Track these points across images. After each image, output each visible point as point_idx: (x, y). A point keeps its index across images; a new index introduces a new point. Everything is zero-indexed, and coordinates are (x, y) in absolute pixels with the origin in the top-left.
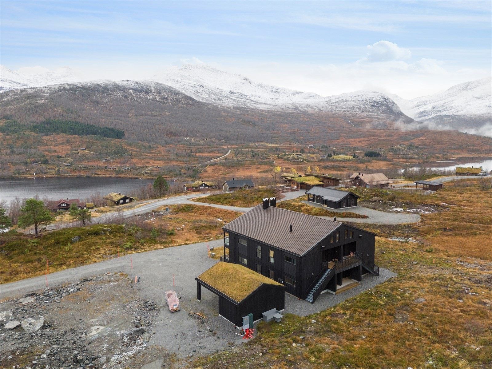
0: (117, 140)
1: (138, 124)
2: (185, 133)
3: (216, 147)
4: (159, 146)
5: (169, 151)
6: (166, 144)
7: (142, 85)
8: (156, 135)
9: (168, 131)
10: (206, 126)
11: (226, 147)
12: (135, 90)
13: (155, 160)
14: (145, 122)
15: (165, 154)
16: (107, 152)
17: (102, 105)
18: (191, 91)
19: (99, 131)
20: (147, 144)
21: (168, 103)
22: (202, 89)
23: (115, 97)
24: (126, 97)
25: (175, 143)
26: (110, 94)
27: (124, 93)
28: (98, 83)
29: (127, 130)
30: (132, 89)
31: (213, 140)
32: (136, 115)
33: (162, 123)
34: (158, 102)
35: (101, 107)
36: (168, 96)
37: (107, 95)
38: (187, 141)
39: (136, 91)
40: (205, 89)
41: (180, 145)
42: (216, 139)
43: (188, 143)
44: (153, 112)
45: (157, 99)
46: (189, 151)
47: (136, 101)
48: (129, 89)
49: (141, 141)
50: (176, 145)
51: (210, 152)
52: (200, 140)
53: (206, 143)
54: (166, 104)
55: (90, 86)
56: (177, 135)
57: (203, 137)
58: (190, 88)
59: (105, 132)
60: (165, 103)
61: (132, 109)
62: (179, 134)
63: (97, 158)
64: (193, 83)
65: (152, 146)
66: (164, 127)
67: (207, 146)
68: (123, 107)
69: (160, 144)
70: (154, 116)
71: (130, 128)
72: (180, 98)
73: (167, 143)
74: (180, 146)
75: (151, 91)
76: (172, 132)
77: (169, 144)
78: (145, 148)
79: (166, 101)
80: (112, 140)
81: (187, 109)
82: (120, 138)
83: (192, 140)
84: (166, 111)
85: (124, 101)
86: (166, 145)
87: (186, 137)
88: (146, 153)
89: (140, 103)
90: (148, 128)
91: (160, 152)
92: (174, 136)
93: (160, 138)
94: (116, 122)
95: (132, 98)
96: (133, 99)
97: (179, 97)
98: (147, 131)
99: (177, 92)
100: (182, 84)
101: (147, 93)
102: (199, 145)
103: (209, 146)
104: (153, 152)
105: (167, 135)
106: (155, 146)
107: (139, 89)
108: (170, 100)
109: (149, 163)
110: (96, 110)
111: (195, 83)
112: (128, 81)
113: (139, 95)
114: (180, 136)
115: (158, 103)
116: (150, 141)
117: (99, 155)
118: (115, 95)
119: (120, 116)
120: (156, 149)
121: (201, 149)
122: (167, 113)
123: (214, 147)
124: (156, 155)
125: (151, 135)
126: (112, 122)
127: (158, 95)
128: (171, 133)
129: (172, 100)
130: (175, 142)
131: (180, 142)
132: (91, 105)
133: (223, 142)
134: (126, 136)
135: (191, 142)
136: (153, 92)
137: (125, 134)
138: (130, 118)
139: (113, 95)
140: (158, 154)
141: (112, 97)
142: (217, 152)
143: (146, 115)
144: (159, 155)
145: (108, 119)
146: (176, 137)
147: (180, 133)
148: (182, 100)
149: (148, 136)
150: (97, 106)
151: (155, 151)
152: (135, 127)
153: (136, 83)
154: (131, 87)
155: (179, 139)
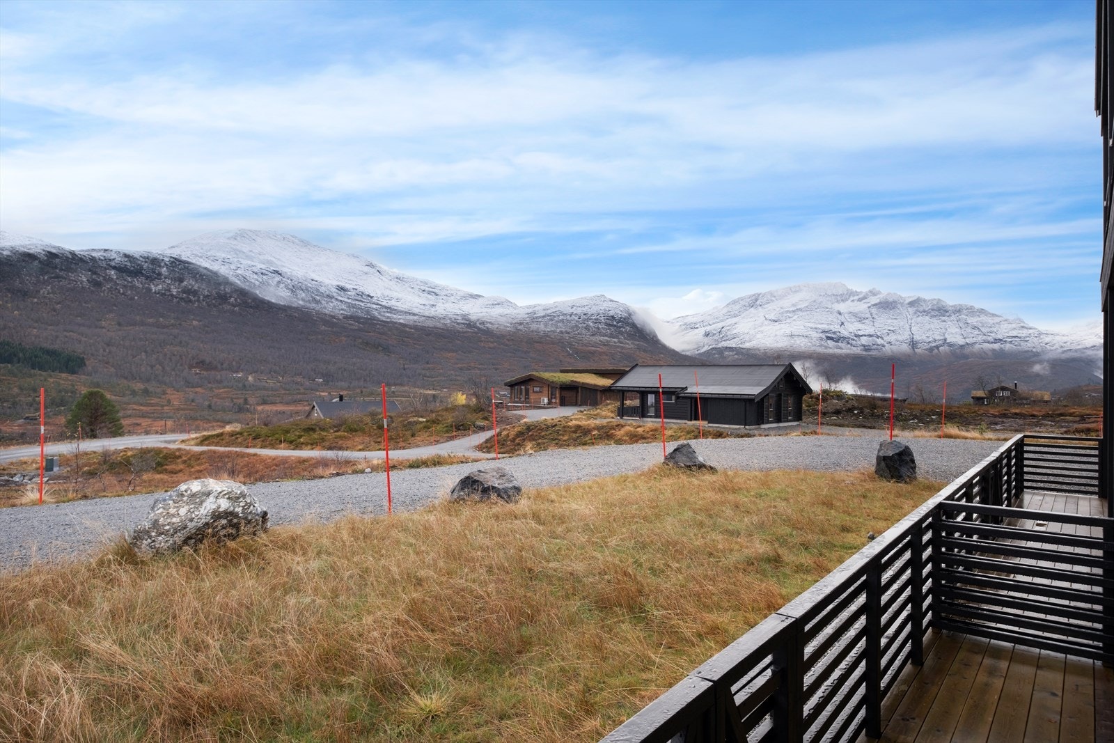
0: (64, 375)
1: (121, 342)
2: (234, 363)
3: (304, 394)
4: (169, 391)
5: (193, 401)
6: (188, 387)
7: (139, 262)
8: (163, 368)
9: (194, 358)
10: (283, 351)
11: (327, 394)
12: (120, 269)
13: (155, 419)
14: (141, 339)
15: (182, 406)
16: (34, 400)
17: (36, 300)
18: (253, 281)
19: (21, 355)
20: (139, 386)
21: (198, 301)
22: (278, 278)
23: (69, 284)
24: (98, 284)
25: (210, 385)
26: (57, 277)
27: (94, 276)
28: (31, 252)
29: (92, 355)
30: (114, 268)
31: (299, 379)
32: (119, 324)
33: (181, 342)
34: (176, 298)
35: (32, 303)
36: (198, 287)
37: (51, 278)
38: (238, 380)
39: (124, 274)
40: (284, 279)
41: (219, 388)
42: (304, 378)
43: (240, 385)
44: (161, 319)
45: (174, 292)
46: (241, 401)
47: (123, 294)
48: (106, 269)
49: (126, 378)
50: (212, 388)
51: (288, 403)
52: (268, 379)
53: (281, 386)
54: (194, 304)
55: (8, 256)
56: (215, 368)
57: (275, 372)
58: (251, 276)
59: (36, 357)
60: (190, 301)
61: (111, 311)
62: (219, 366)
63: (4, 414)
64: (259, 266)
65: (151, 389)
66: (185, 350)
67: (283, 392)
68: (90, 306)
69: (173, 387)
70: (164, 327)
71: (102, 350)
72: (226, 293)
73: (189, 384)
74: (221, 391)
75: (160, 274)
76: (203, 362)
77: (193, 387)
78: (134, 393)
79: (194, 297)
80: (51, 376)
81: (241, 315)
82: (73, 372)
83: (250, 378)
84: (192, 317)
85: (92, 292)
86: (187, 389)
87: (237, 372)
88: (134, 403)
89: (132, 299)
90: (146, 352)
91: (169, 401)
92: (207, 370)
93: (173, 373)
94: (66, 337)
95: (111, 287)
96: (117, 289)
97: (225, 290)
98: (144, 357)
99: (221, 280)
100: (233, 267)
101: (150, 279)
102: (265, 389)
103: (288, 392)
104: (152, 402)
105: (191, 367)
106: (159, 390)
107: (132, 268)
108: (204, 295)
109: (138, 425)
110: (18, 309)
111: (263, 266)
112: (106, 250)
113: (131, 282)
114: (222, 369)
115: (175, 300)
116: (148, 380)
117: (10, 408)
118: (70, 280)
119: (80, 325)
120: (160, 398)
121: (268, 396)
122: (195, 323)
123: (300, 394)
124: (160, 408)
125: (152, 367)
126: (57, 337)
127: (177, 284)
128: (202, 364)
129: (208, 296)
130: (210, 383)
131: (220, 382)
132: (6, 299)
133: (319, 384)
134: (90, 368)
135: (246, 383)
136: (165, 278)
137: (87, 363)
138: (104, 330)
139: (65, 279)
140: (163, 406)
141: (63, 282)
142: (306, 403)
143: (143, 324)
144: (165, 408)
145: (46, 329)
146: (213, 372)
147: (222, 365)
148: (231, 297)
149: (143, 369)
150: (24, 300)
151: (159, 400)
152: (114, 349)
153: (126, 256)
154: (113, 264)
155: (219, 377)
